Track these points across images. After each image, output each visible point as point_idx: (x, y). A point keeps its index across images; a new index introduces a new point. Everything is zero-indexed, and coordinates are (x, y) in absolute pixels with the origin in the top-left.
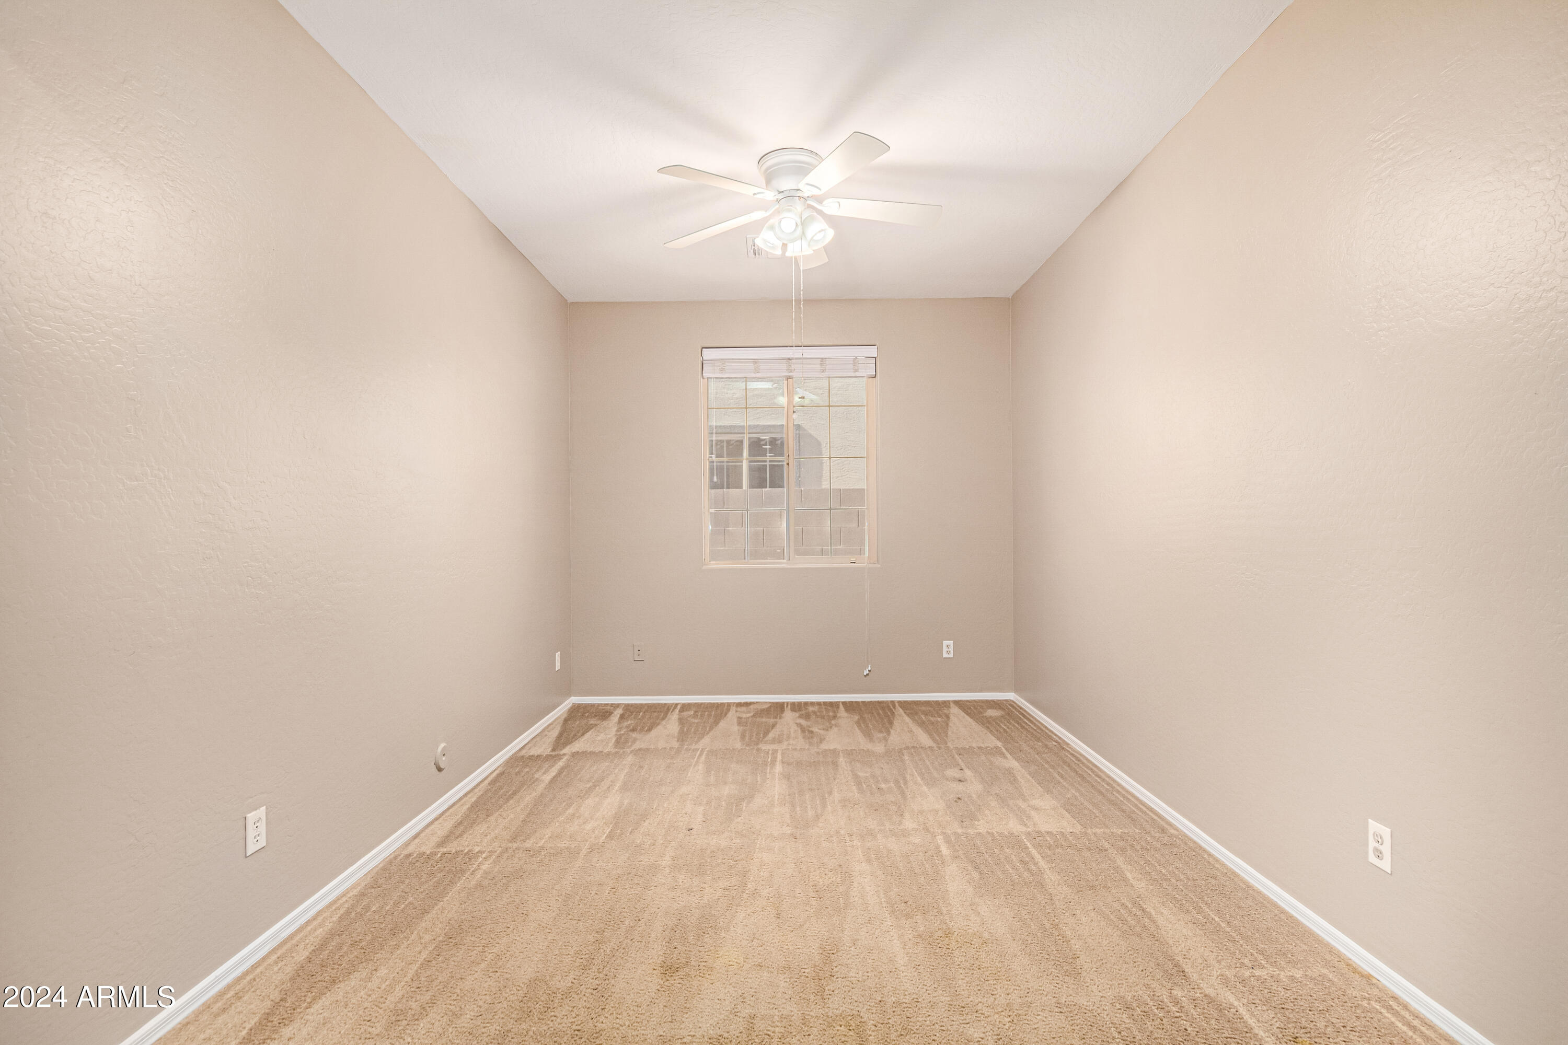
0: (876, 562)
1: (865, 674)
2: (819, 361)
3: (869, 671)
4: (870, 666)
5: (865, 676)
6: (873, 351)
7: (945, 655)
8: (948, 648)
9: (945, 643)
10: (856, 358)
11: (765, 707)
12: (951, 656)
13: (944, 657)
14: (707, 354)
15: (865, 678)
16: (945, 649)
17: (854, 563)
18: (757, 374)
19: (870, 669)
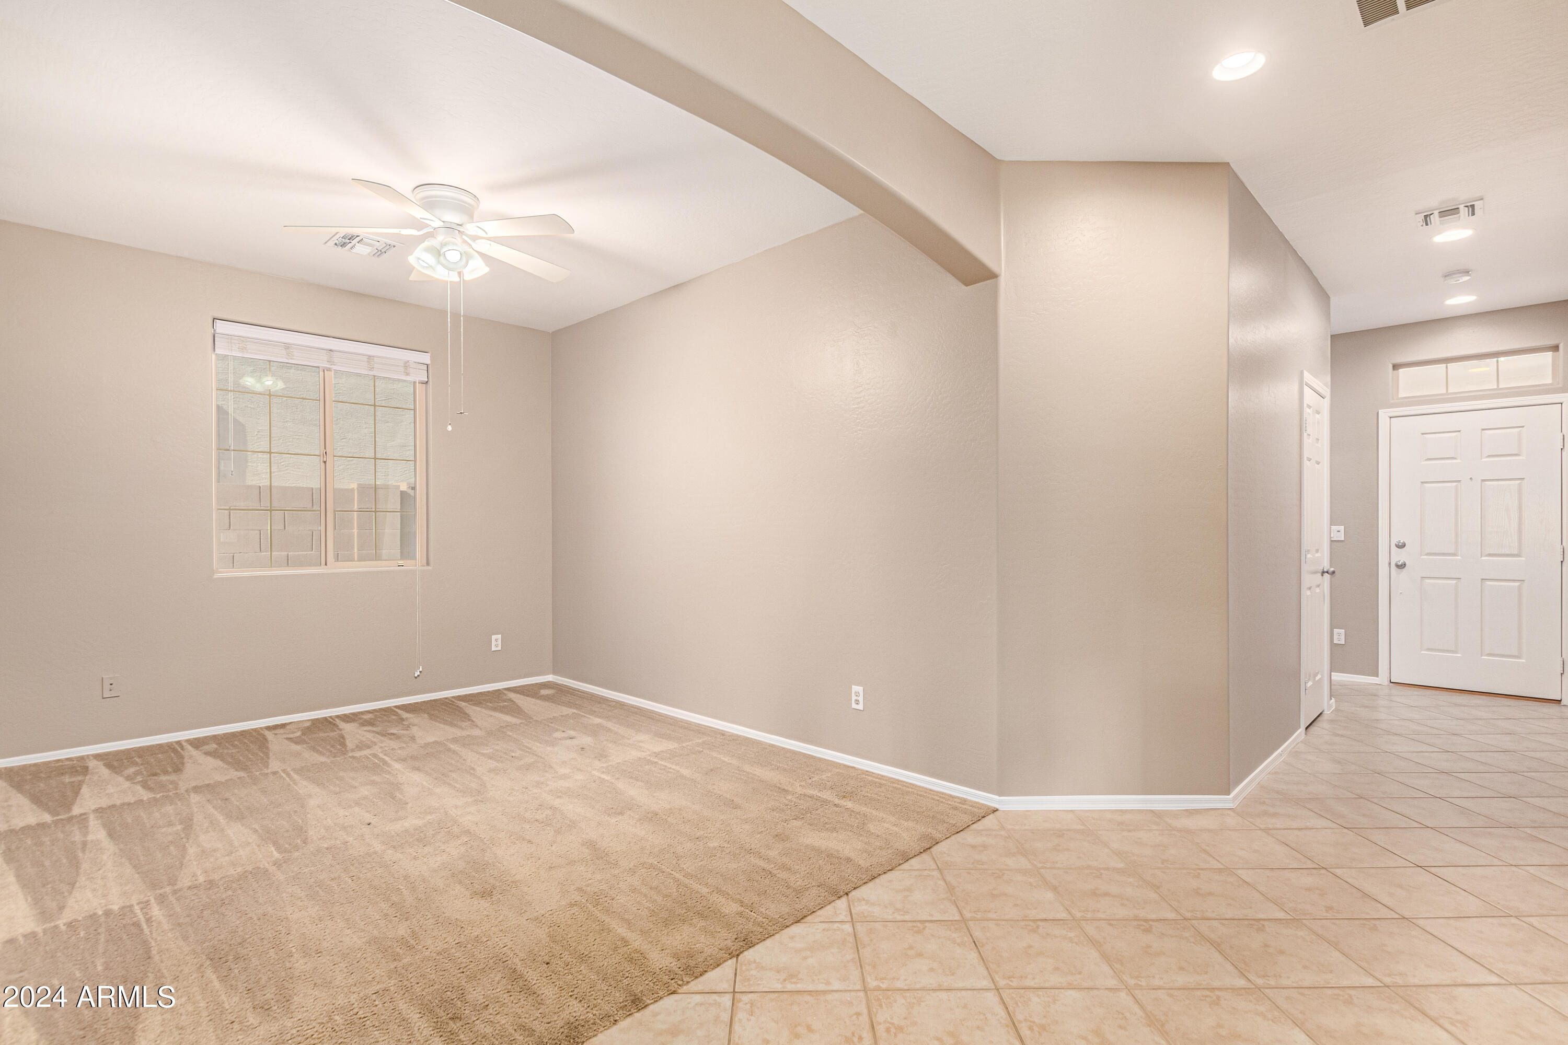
0: (425, 564)
1: (416, 675)
2: (365, 358)
3: (420, 672)
4: (421, 667)
5: (416, 678)
6: (426, 358)
7: (494, 649)
8: (496, 642)
9: (494, 637)
10: (408, 361)
11: (308, 724)
12: (499, 648)
13: (493, 650)
14: (221, 327)
15: (415, 680)
16: (493, 643)
17: (403, 566)
18: (290, 360)
19: (421, 670)
